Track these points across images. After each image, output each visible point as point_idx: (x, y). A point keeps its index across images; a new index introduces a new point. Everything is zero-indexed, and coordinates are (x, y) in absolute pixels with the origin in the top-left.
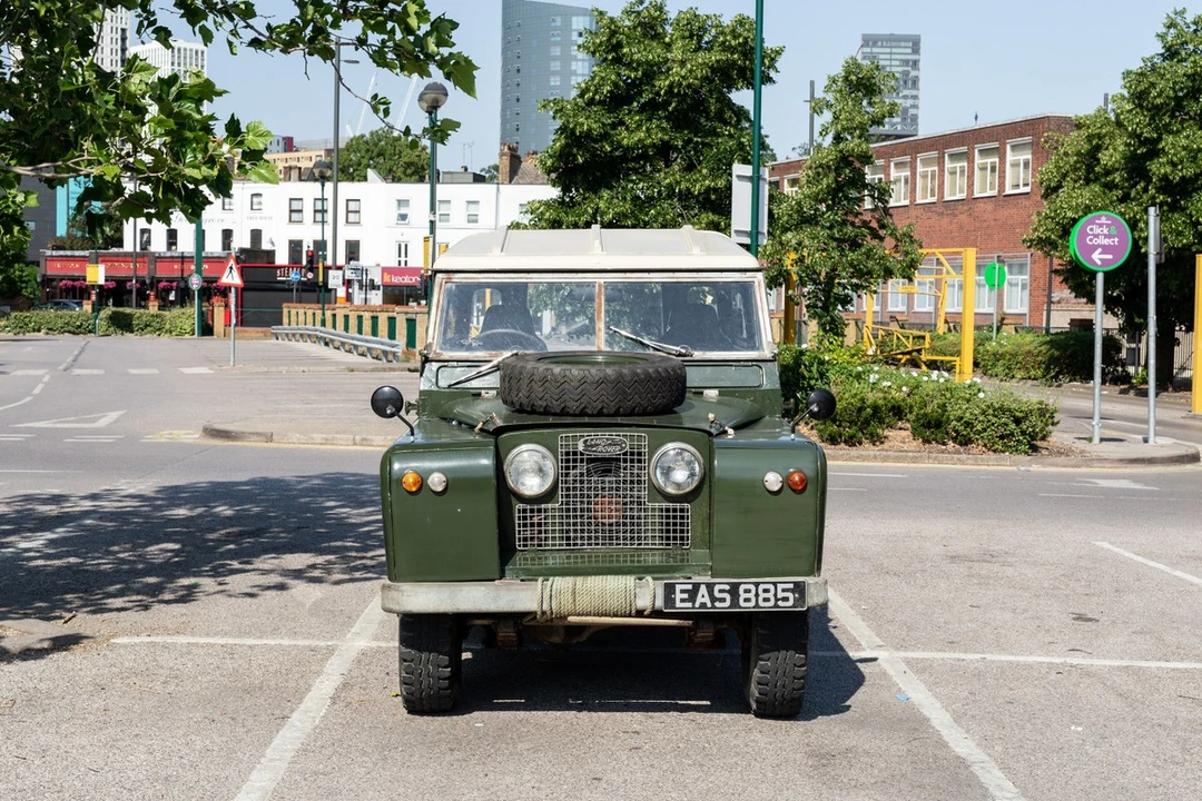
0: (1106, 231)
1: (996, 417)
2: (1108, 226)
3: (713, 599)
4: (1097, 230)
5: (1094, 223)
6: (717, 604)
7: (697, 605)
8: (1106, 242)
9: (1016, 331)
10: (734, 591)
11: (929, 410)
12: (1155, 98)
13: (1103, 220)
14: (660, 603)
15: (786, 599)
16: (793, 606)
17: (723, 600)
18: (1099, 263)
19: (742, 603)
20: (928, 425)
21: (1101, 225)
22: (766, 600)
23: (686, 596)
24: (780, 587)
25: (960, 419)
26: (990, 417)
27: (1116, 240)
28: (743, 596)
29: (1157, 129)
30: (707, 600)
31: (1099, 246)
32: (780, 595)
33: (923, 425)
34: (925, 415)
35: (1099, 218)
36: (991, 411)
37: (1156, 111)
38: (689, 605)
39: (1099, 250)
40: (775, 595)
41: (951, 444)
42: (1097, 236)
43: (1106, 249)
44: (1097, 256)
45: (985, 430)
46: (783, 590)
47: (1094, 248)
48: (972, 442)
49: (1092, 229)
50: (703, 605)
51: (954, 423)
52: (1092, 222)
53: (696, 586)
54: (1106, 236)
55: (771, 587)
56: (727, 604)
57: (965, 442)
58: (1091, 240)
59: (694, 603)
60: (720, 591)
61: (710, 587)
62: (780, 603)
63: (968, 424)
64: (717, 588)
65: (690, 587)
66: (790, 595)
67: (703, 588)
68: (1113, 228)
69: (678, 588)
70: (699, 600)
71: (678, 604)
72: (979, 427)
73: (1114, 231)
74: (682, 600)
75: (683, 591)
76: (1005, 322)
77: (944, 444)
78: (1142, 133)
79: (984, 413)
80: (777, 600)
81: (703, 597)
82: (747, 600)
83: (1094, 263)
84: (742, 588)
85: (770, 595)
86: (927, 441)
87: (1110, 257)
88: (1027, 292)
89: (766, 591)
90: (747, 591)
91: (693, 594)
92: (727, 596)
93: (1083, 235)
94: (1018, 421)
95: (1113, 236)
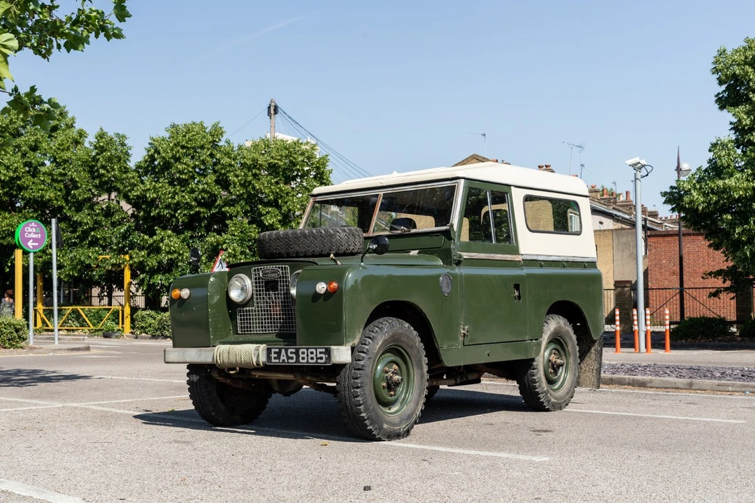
0: (34, 231)
2: (35, 228)
3: (288, 358)
4: (30, 230)
5: (28, 226)
6: (290, 361)
7: (281, 361)
8: (35, 236)
10: (297, 353)
13: (33, 225)
14: (266, 360)
15: (321, 358)
16: (325, 363)
17: (292, 358)
18: (31, 247)
19: (301, 361)
21: (32, 227)
22: (312, 358)
23: (276, 355)
24: (319, 350)
27: (40, 235)
28: (301, 356)
30: (285, 358)
31: (31, 238)
32: (319, 356)
35: (31, 223)
38: (277, 361)
39: (31, 240)
40: (316, 355)
42: (30, 233)
43: (35, 240)
44: (30, 244)
46: (320, 353)
47: (29, 239)
49: (27, 229)
50: (284, 360)
52: (27, 225)
53: (280, 350)
54: (35, 233)
56: (294, 361)
58: (27, 235)
59: (279, 359)
60: (291, 353)
61: (286, 350)
62: (319, 361)
64: (290, 351)
65: (277, 350)
66: (323, 355)
67: (283, 350)
68: (38, 229)
69: (273, 350)
70: (282, 358)
71: (273, 360)
73: (38, 230)
74: (275, 358)
75: (275, 353)
80: (317, 359)
81: (283, 357)
82: (303, 358)
83: (29, 248)
84: (301, 351)
85: (314, 356)
87: (37, 244)
89: (312, 353)
90: (303, 353)
91: (279, 354)
92: (294, 356)
93: (23, 232)
94: (17, 331)
95: (38, 233)
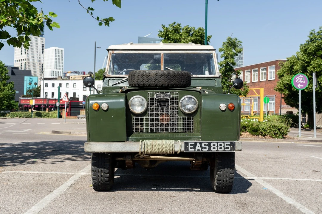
1: (273, 128)
2: (302, 77)
3: (202, 148)
4: (299, 79)
5: (298, 77)
6: (203, 150)
7: (196, 150)
8: (302, 82)
9: (272, 115)
10: (209, 145)
11: (254, 126)
12: (309, 51)
13: (301, 76)
14: (183, 149)
15: (228, 148)
16: (230, 151)
17: (205, 148)
18: (300, 88)
19: (212, 149)
20: (254, 131)
21: (300, 77)
22: (221, 148)
23: (192, 147)
24: (226, 144)
25: (263, 129)
26: (271, 128)
27: (304, 81)
28: (212, 147)
29: (309, 59)
30: (200, 148)
31: (299, 83)
32: (226, 146)
33: (252, 131)
34: (253, 128)
35: (299, 75)
36: (271, 127)
37: (309, 54)
38: (193, 150)
39: (300, 84)
40: (224, 146)
41: (260, 136)
42: (299, 80)
43: (302, 84)
44: (299, 86)
45: (270, 132)
46: (227, 145)
47: (298, 83)
48: (266, 135)
49: (297, 78)
50: (198, 150)
51: (261, 130)
52: (298, 76)
53: (196, 143)
54: (301, 80)
55: (222, 144)
56: (207, 149)
57: (265, 135)
58: (297, 81)
59: (195, 149)
60: (205, 145)
61: (201, 144)
62: (226, 149)
63: (265, 130)
64: (203, 144)
65: (194, 143)
66: (229, 146)
67: (198, 144)
69: (190, 144)
70: (197, 148)
71: (190, 150)
72: (268, 131)
73: (304, 79)
74: (191, 148)
75: (191, 145)
76: (269, 112)
77: (258, 136)
78: (306, 60)
79: (269, 127)
80: (224, 148)
81: (198, 147)
82: (214, 148)
83: (298, 88)
84: (212, 144)
85: (222, 147)
86: (253, 135)
87: (303, 86)
88: (274, 106)
89: (221, 145)
90: (214, 145)
91: (195, 146)
92: (207, 147)
93: (295, 80)
94: (279, 130)
95: (303, 80)
